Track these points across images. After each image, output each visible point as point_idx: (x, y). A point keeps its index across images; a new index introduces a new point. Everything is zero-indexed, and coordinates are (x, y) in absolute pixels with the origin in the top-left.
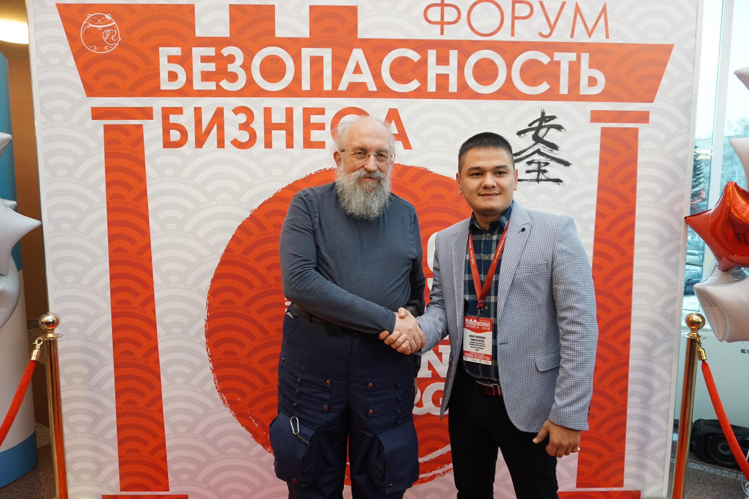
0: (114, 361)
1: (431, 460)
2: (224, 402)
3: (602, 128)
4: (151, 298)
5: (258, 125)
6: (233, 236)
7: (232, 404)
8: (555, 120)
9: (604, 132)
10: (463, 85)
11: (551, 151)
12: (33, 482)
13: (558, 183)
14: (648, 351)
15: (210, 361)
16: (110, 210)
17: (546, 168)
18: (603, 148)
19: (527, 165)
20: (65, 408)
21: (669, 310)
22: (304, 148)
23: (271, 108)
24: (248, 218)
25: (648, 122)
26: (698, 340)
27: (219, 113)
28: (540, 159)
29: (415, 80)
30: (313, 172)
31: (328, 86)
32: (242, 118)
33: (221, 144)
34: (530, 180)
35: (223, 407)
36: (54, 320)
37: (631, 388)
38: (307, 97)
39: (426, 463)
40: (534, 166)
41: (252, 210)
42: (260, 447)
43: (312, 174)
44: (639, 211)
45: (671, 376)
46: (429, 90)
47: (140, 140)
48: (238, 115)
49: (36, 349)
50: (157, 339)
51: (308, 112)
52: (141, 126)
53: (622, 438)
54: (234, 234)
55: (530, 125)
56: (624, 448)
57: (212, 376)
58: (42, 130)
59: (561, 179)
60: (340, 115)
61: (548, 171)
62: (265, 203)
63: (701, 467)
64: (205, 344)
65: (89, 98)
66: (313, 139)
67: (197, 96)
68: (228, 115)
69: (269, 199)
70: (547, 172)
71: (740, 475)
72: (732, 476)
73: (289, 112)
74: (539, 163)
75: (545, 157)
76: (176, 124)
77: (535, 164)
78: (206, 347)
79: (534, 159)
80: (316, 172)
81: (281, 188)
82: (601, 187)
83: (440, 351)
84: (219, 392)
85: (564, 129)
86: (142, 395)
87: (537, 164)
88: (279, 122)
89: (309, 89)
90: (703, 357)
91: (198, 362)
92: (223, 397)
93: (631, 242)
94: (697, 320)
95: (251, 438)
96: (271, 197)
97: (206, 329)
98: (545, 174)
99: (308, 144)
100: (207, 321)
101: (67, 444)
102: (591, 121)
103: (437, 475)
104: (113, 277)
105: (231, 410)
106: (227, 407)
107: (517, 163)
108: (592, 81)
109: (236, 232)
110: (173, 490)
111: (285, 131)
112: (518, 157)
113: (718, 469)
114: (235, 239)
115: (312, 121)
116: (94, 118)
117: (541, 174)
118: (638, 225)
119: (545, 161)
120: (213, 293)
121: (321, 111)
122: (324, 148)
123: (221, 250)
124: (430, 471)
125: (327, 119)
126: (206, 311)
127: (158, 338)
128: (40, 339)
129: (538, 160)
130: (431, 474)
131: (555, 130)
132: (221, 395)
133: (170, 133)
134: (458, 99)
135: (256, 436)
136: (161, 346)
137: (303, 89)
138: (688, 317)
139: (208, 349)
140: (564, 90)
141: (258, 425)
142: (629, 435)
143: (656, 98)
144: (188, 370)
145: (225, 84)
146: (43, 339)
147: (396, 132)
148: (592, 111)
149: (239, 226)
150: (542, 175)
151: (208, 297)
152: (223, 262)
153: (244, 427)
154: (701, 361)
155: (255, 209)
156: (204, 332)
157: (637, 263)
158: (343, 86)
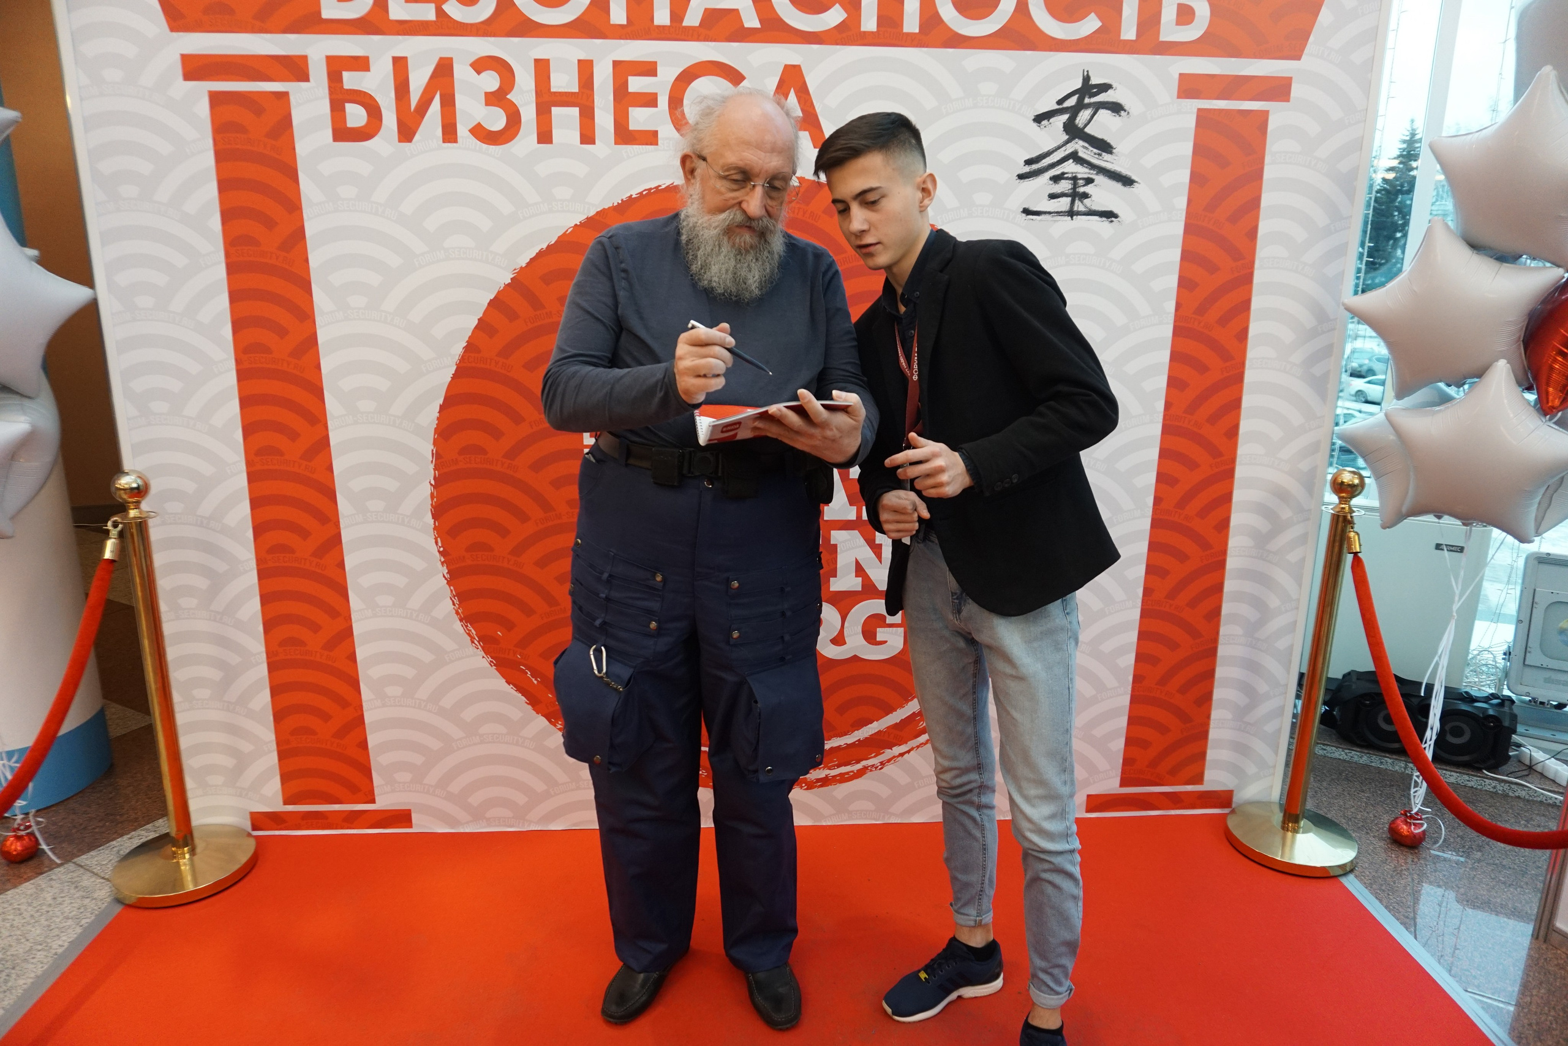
0: (258, 565)
1: (859, 740)
2: (471, 640)
3: (1199, 110)
4: (324, 442)
5: (524, 96)
6: (478, 319)
7: (488, 644)
8: (1110, 92)
9: (1204, 118)
10: (930, 19)
11: (1100, 155)
12: (111, 795)
13: (1109, 220)
14: (1262, 540)
15: (442, 563)
16: (233, 268)
17: (1088, 189)
18: (1199, 150)
19: (1051, 182)
20: (172, 653)
21: (1304, 466)
22: (616, 143)
23: (548, 60)
24: (509, 283)
25: (1288, 101)
26: (1349, 517)
27: (444, 70)
28: (1076, 171)
29: (837, 6)
30: (634, 193)
31: (662, 16)
32: (491, 81)
33: (449, 133)
34: (1057, 212)
35: (470, 648)
36: (140, 482)
37: (1226, 608)
38: (621, 38)
39: (849, 746)
40: (1065, 186)
41: (515, 270)
42: (541, 721)
43: (633, 197)
44: (1260, 276)
45: (1300, 586)
46: (863, 29)
47: (286, 122)
48: (484, 74)
49: (111, 538)
50: (339, 521)
51: (622, 70)
52: (284, 96)
53: (1205, 700)
54: (481, 316)
55: (1060, 102)
56: (1208, 717)
57: (447, 591)
58: (82, 100)
59: (1116, 211)
60: (687, 77)
61: (1091, 195)
62: (541, 254)
63: (1347, 755)
64: (432, 530)
65: (175, 34)
66: (631, 128)
67: (398, 34)
68: (462, 72)
69: (548, 246)
70: (1090, 197)
71: (1411, 765)
72: (1397, 768)
73: (586, 69)
74: (1075, 179)
75: (1087, 168)
76: (357, 90)
77: (1067, 181)
78: (435, 535)
79: (1066, 171)
80: (641, 193)
81: (573, 225)
82: (1189, 229)
83: (877, 542)
84: (461, 620)
85: (1125, 111)
86: (315, 628)
87: (1070, 182)
88: (566, 91)
89: (624, 22)
90: (1355, 547)
91: (419, 565)
92: (471, 630)
93: (1242, 335)
94: (1351, 481)
95: (526, 704)
96: (553, 243)
97: (432, 502)
98: (1086, 201)
99: (624, 135)
100: (435, 487)
101: (181, 718)
102: (1179, 97)
103: (869, 768)
104: (245, 402)
105: (486, 655)
106: (478, 648)
107: (1032, 179)
108: (1185, 14)
109: (484, 313)
110: (385, 800)
111: (577, 109)
112: (1035, 167)
113: (1374, 757)
114: (483, 325)
115: (630, 90)
116: (188, 76)
117: (1077, 201)
118: (1256, 303)
119: (1086, 176)
120: (444, 432)
121: (649, 69)
122: (657, 144)
123: (458, 349)
124: (858, 762)
125: (661, 84)
126: (432, 466)
127: (341, 520)
128: (116, 520)
129: (1072, 173)
130: (859, 766)
131: (1109, 112)
132: (467, 626)
133: (343, 110)
134: (920, 47)
135: (534, 702)
136: (346, 536)
137: (612, 22)
138: (1336, 476)
139: (439, 539)
140: (1129, 32)
141: (538, 681)
142: (1218, 694)
143: (1306, 51)
144: (400, 581)
145: (454, 10)
146: (123, 519)
147: (799, 113)
148: (1181, 75)
149: (491, 300)
150: (1080, 202)
151: (434, 439)
152: (462, 372)
153: (511, 686)
154: (1351, 556)
155: (521, 267)
156: (430, 507)
157: (1249, 376)
158: (693, 19)
